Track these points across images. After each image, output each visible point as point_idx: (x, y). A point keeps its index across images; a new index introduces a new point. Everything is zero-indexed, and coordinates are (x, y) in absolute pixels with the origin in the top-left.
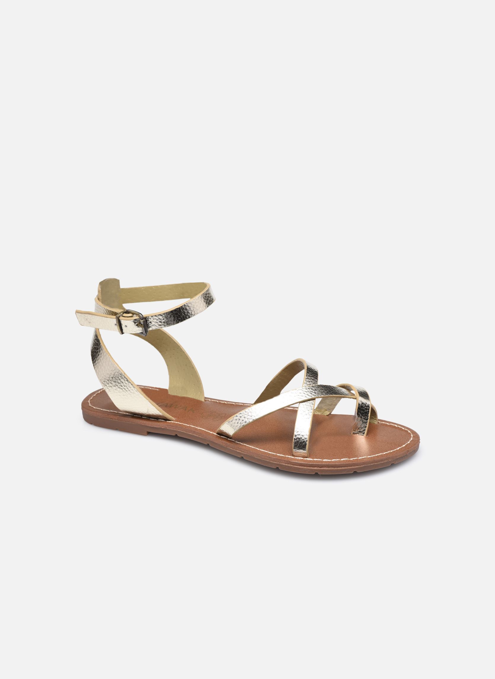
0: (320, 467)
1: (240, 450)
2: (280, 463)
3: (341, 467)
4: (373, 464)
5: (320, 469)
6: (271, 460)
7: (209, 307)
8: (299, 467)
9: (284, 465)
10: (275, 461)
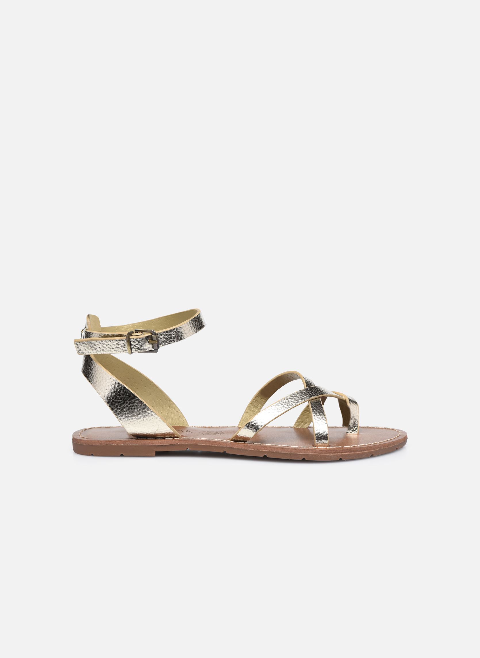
0: (344, 453)
1: (262, 449)
2: (307, 454)
3: (362, 451)
4: (385, 448)
5: (344, 454)
6: (297, 452)
7: (198, 333)
8: (325, 454)
9: (311, 455)
10: (302, 452)
